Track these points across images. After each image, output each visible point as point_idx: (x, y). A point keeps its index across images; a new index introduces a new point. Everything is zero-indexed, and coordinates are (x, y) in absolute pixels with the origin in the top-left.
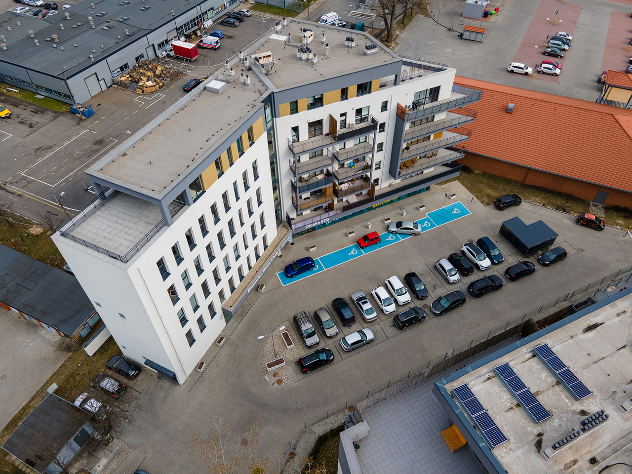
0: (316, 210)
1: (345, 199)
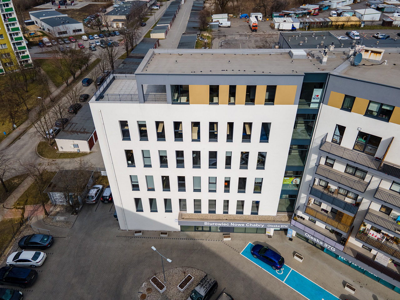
0: (332, 231)
1: (374, 252)
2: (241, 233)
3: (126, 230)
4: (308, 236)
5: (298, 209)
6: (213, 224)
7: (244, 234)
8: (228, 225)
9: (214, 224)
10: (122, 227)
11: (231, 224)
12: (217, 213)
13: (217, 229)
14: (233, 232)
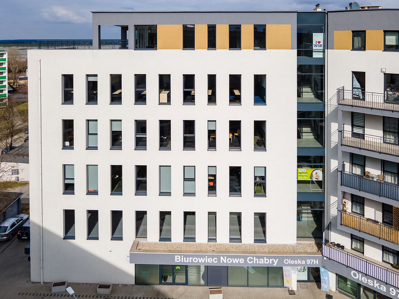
2: (242, 288)
3: (40, 282)
4: (357, 278)
5: (329, 228)
6: (190, 259)
7: (247, 288)
8: (215, 260)
9: (192, 260)
10: (34, 277)
11: (222, 258)
12: (198, 240)
13: (199, 280)
14: (228, 285)
